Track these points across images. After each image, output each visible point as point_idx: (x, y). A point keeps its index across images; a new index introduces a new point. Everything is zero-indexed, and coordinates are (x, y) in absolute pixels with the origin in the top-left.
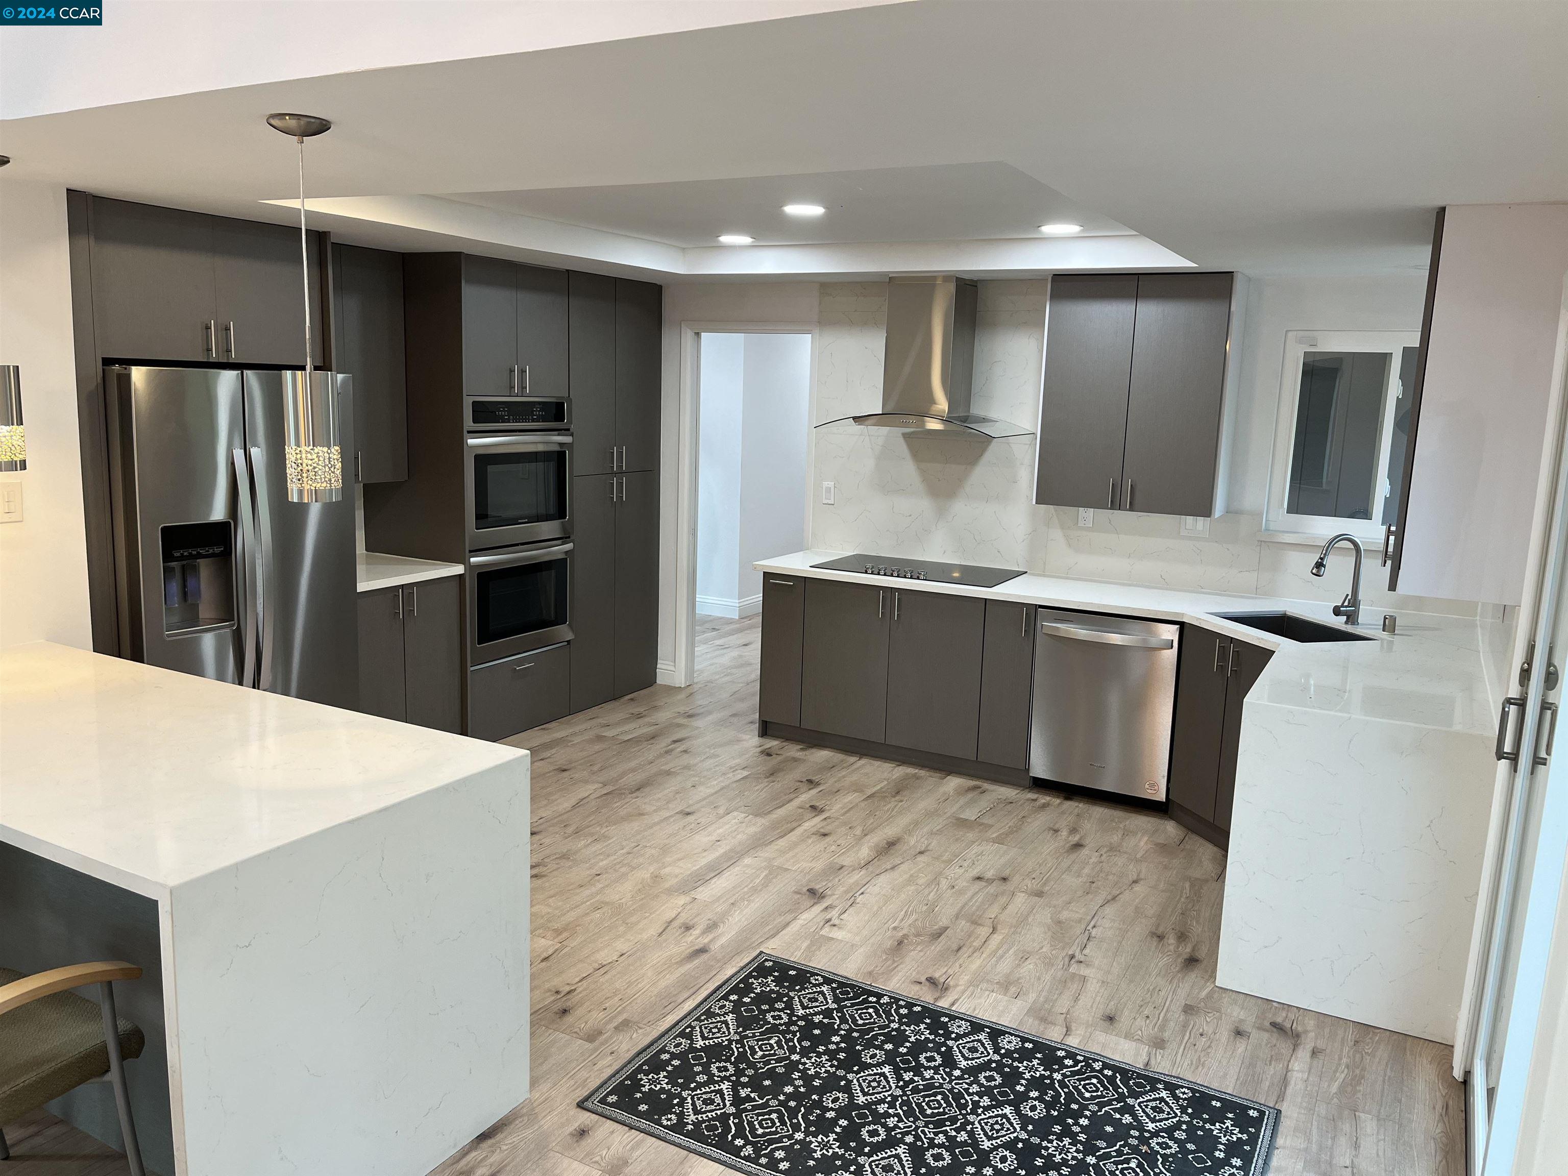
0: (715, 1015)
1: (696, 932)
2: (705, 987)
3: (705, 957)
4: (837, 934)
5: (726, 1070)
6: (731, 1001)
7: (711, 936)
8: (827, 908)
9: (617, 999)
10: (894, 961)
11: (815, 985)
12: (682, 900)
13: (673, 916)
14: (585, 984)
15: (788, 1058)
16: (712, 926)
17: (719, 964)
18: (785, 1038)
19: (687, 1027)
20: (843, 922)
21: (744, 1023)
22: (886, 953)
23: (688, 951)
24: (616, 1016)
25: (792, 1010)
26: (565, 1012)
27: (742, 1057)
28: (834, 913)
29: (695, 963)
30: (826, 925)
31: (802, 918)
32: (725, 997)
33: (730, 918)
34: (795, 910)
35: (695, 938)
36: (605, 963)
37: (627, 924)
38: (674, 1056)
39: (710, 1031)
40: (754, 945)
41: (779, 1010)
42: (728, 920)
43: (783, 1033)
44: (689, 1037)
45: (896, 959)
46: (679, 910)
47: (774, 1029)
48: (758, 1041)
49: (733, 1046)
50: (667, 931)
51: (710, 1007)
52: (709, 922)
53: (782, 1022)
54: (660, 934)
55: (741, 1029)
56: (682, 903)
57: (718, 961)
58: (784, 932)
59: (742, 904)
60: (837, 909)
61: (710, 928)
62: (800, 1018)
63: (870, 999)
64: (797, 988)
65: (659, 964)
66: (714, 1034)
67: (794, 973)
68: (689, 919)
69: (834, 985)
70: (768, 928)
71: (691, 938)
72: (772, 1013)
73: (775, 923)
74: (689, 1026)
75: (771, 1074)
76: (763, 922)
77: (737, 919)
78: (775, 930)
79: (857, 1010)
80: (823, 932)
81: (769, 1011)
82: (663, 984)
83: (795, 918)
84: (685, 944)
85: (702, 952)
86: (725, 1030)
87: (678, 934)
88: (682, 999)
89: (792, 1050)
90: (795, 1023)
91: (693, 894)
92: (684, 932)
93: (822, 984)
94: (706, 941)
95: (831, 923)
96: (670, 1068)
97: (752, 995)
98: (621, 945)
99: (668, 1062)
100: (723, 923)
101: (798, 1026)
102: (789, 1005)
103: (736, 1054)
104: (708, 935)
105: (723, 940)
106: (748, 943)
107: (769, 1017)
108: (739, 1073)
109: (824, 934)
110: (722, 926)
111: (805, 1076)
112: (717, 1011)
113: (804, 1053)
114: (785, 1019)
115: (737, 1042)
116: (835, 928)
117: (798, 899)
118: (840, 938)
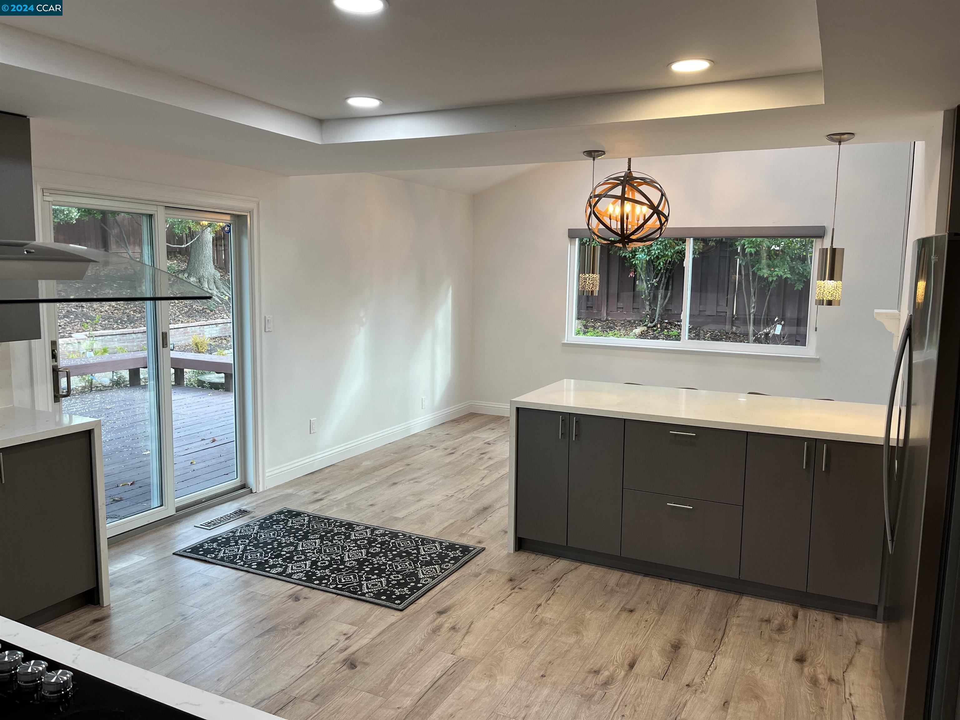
0: (430, 577)
1: (447, 626)
2: (437, 592)
3: (439, 609)
4: (345, 628)
5: (423, 558)
6: (421, 583)
7: (436, 623)
8: (346, 649)
9: (486, 586)
10: (314, 610)
11: (371, 592)
12: (463, 652)
13: (466, 638)
14: (507, 592)
15: (393, 562)
16: (436, 630)
17: (429, 605)
18: (393, 569)
19: (444, 572)
20: (337, 637)
21: (414, 574)
22: (316, 615)
23: (450, 612)
24: (483, 578)
25: (387, 580)
26: (511, 580)
27: (415, 562)
28: (341, 645)
29: (445, 605)
30: (351, 634)
31: (367, 640)
32: (424, 585)
33: (423, 637)
34: (371, 648)
35: (447, 621)
36: (501, 604)
37: (498, 630)
38: (449, 562)
39: (432, 571)
40: (406, 617)
41: (395, 580)
42: (424, 636)
43: (394, 571)
44: (442, 569)
45: (312, 612)
46: (463, 643)
47: (398, 572)
48: (407, 568)
49: (420, 566)
50: (468, 626)
51: (432, 581)
52: (439, 634)
53: (394, 575)
54: (472, 623)
55: (416, 572)
56: (462, 649)
57: (429, 607)
58: (384, 628)
59: (414, 650)
60: (337, 649)
61: (438, 629)
62: (384, 577)
63: (341, 586)
64: (382, 591)
65: (467, 604)
66: (430, 570)
67: (382, 597)
68: (453, 636)
69: (360, 593)
70: (396, 630)
71: (450, 621)
72: (399, 579)
73: (389, 635)
74: (442, 573)
75: (402, 557)
76: (398, 635)
77: (418, 636)
78: (390, 629)
79: (352, 581)
80: (355, 628)
81: (401, 580)
82: (462, 593)
83: (373, 639)
84: (453, 617)
85: (441, 612)
86: (424, 572)
87: (460, 624)
88: (449, 586)
89: (390, 565)
90: (387, 575)
91: (454, 658)
92: (455, 625)
93: (367, 593)
94: (439, 619)
95: (346, 637)
96: (449, 558)
97: (409, 586)
98: (495, 614)
99: (450, 560)
100: (428, 634)
101: (386, 574)
102: (388, 582)
103: (418, 563)
104: (439, 623)
105: (428, 620)
106: (410, 618)
107: (401, 577)
108: (417, 557)
109: (355, 627)
110: (429, 630)
111: (386, 556)
112: (429, 579)
113: (385, 564)
114: (392, 577)
115: (418, 567)
116: (344, 632)
117: (367, 658)
118: (345, 625)
